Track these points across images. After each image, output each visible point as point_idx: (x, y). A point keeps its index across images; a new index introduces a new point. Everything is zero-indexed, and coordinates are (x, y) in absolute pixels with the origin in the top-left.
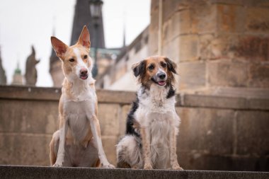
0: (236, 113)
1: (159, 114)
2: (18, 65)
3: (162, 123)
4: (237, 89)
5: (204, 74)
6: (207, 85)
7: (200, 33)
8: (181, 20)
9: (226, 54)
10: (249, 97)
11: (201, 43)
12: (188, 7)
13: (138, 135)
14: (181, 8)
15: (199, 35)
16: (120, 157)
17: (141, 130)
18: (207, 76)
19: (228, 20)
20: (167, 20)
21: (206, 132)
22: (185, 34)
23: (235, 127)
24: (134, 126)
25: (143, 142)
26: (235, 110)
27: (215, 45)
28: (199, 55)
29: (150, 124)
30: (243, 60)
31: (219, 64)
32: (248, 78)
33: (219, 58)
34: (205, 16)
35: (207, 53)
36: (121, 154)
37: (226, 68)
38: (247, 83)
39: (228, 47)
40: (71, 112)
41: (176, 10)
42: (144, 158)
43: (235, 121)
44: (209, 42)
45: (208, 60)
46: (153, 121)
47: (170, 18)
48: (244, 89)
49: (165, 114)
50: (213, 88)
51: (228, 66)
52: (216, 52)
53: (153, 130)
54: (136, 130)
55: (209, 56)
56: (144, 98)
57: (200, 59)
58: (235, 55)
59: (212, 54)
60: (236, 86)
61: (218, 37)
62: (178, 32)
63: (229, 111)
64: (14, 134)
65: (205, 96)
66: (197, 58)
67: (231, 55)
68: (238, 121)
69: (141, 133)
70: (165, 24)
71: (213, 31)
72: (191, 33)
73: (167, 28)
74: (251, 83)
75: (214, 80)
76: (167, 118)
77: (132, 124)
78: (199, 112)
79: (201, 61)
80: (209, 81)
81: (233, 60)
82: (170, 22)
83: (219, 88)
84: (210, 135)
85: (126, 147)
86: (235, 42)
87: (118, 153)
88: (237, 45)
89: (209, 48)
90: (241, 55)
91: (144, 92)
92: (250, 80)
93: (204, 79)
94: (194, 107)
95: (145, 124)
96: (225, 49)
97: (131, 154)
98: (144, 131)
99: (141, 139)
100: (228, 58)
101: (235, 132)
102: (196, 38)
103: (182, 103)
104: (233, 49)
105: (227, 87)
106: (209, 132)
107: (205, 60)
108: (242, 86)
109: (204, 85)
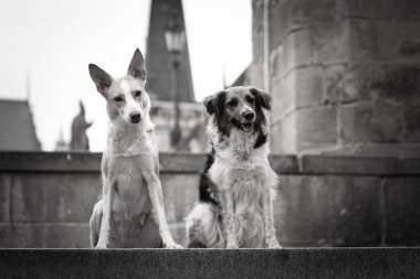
0: (383, 181)
1: (244, 171)
2: (61, 134)
3: (250, 184)
4: (385, 145)
5: (335, 125)
6: (340, 141)
7: (325, 63)
8: (297, 45)
9: (367, 93)
10: (402, 156)
11: (328, 79)
12: (306, 25)
13: (215, 203)
14: (295, 27)
15: (325, 67)
16: (191, 236)
17: (220, 195)
18: (339, 128)
19: (367, 42)
20: (276, 47)
21: (339, 212)
22: (304, 66)
23: (382, 202)
24: (209, 190)
25: (223, 212)
26: (382, 176)
27: (350, 81)
28: (325, 96)
29: (232, 185)
30: (393, 102)
31: (356, 108)
32: (401, 128)
33: (356, 100)
34: (332, 37)
35: (338, 93)
36: (193, 231)
37: (367, 116)
38: (401, 137)
39: (369, 83)
40: (119, 172)
41: (289, 29)
42: (225, 235)
43: (382, 194)
44: (340, 77)
45: (339, 104)
46: (236, 181)
47: (280, 43)
48: (396, 145)
49: (253, 171)
50: (349, 145)
51: (370, 112)
52: (351, 91)
53: (236, 195)
54: (212, 195)
55: (341, 98)
56: (222, 148)
57: (327, 102)
58: (381, 94)
59: (346, 95)
60: (383, 141)
61: (353, 69)
62: (292, 64)
63: (373, 179)
64: (48, 224)
65: (334, 158)
66: (323, 101)
67: (374, 94)
68: (386, 193)
69: (220, 199)
70: (274, 53)
71: (346, 60)
72: (312, 64)
73: (276, 58)
74: (407, 136)
75: (349, 133)
76: (257, 175)
77: (207, 187)
78: (326, 182)
79: (330, 107)
80: (342, 136)
81: (377, 102)
82: (280, 49)
83: (357, 145)
84: (344, 216)
85: (199, 221)
86: (380, 75)
87: (188, 230)
88: (382, 79)
89: (340, 85)
90: (390, 94)
91: (221, 140)
92: (405, 131)
93: (335, 133)
94: (319, 174)
95: (224, 186)
96: (365, 87)
97: (206, 229)
98: (224, 197)
99: (220, 208)
100: (369, 99)
101: (382, 210)
102: (320, 71)
103: (301, 169)
104: (377, 85)
105: (370, 144)
106: (343, 212)
107: (334, 104)
108: (392, 141)
109: (334, 142)
